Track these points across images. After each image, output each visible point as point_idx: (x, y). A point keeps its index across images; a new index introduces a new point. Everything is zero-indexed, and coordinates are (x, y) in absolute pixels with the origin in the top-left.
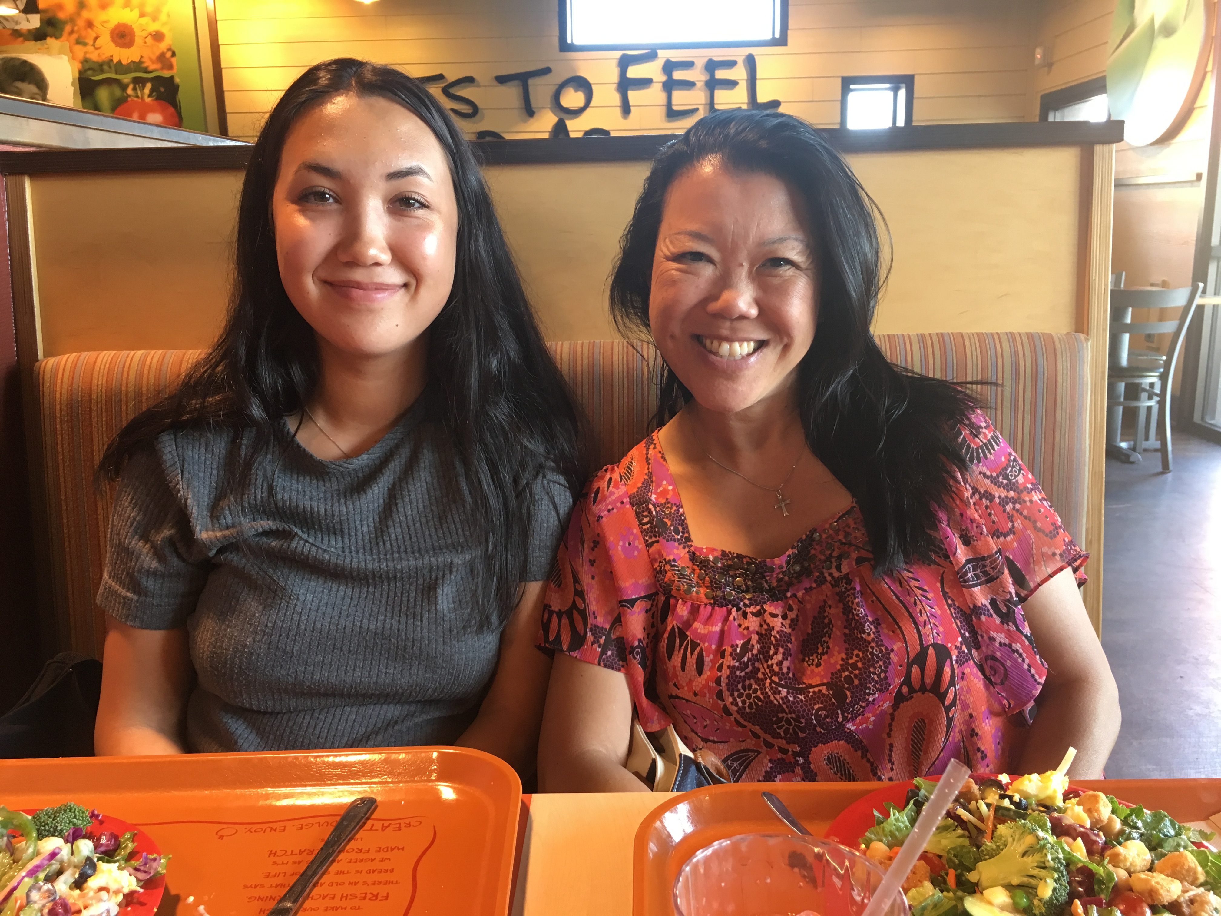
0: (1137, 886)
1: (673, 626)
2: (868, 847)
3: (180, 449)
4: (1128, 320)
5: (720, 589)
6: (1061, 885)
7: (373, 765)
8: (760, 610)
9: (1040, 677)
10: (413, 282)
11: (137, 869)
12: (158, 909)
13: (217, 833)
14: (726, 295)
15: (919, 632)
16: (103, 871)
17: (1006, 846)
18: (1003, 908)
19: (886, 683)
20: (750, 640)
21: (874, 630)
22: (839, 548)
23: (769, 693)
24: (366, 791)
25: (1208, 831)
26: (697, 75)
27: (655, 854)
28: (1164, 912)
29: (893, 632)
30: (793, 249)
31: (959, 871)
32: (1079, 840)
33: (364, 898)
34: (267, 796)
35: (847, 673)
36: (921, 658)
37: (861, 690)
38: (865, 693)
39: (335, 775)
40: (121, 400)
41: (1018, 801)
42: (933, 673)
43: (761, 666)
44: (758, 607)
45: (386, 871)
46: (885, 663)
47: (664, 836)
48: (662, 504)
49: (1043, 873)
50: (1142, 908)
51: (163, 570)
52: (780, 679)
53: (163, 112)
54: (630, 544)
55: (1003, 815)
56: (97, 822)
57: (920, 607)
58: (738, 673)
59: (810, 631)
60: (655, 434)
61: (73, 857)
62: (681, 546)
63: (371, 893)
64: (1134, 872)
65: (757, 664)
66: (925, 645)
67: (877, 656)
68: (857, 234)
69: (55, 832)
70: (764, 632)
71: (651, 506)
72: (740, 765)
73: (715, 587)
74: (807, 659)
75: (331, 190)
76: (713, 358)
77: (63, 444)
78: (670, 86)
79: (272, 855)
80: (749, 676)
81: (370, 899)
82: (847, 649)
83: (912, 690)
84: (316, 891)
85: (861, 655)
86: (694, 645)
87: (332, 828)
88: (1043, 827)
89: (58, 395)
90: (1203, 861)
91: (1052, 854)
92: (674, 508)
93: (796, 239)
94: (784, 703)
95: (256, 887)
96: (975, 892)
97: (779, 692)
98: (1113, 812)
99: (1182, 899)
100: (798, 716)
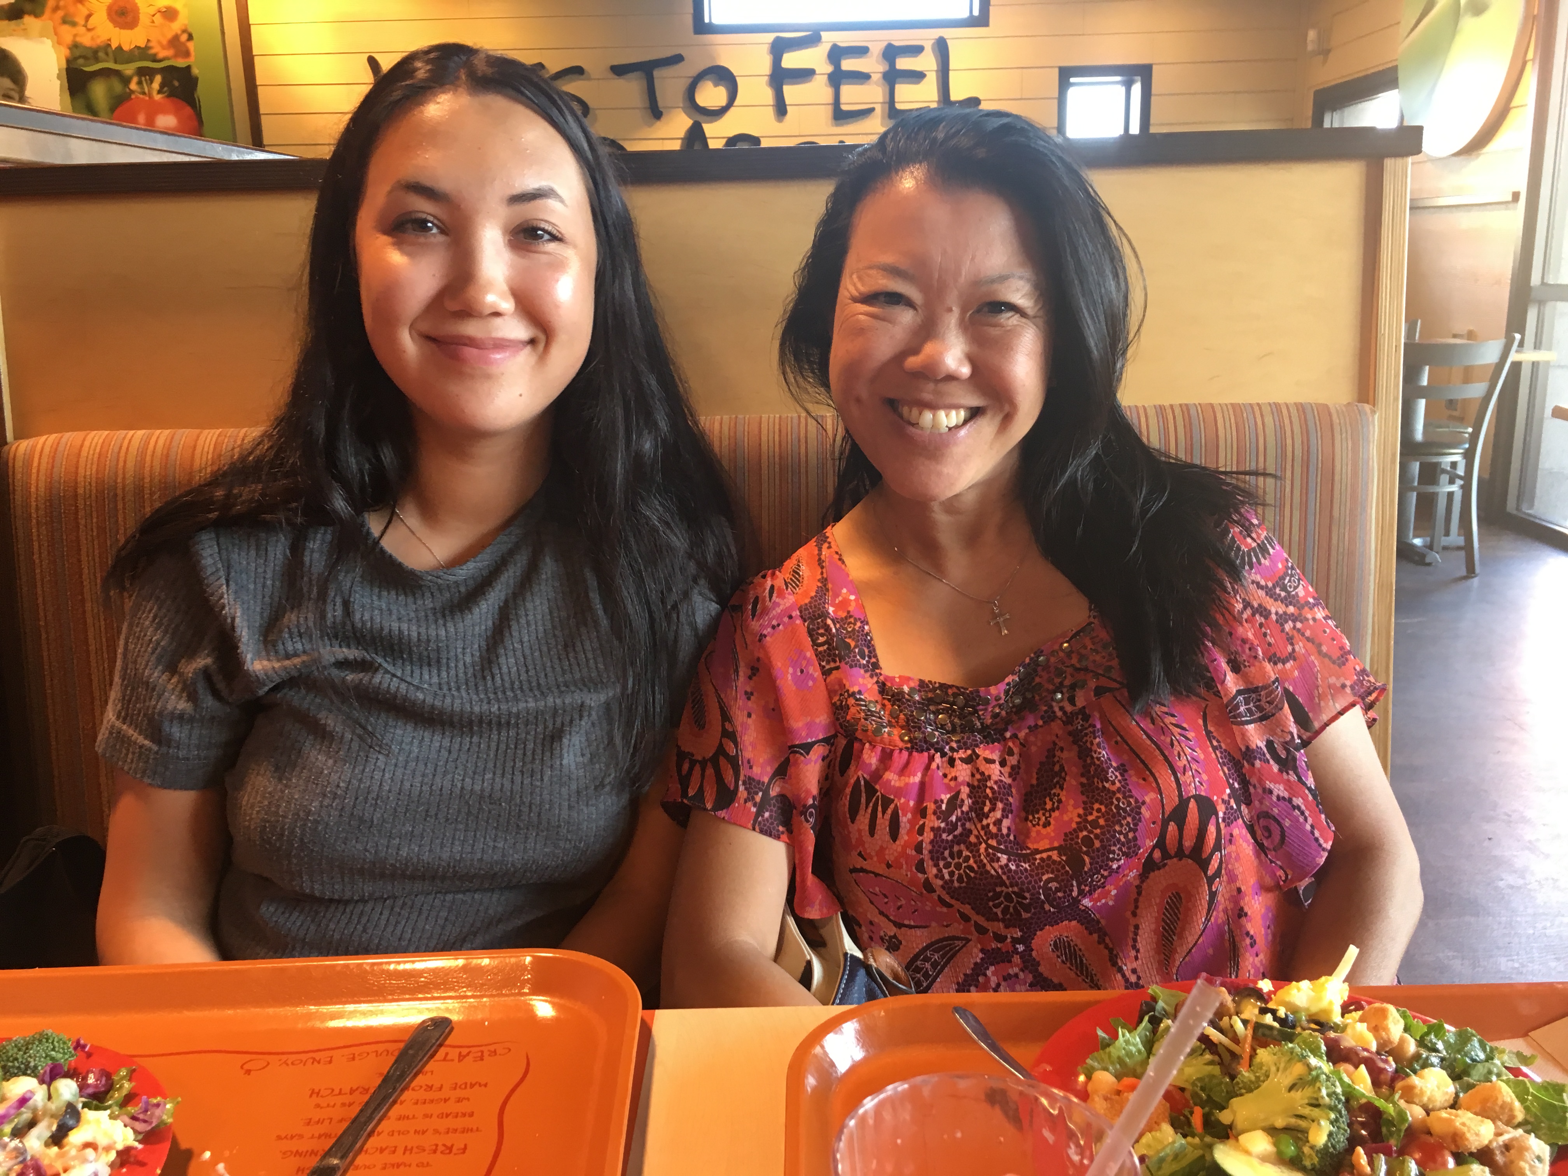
0: (1437, 1128)
1: (858, 778)
2: (1089, 1078)
3: (224, 553)
4: (1425, 382)
5: (920, 728)
6: (1338, 1128)
7: (447, 974)
8: (971, 756)
9: (1326, 841)
10: (542, 337)
11: (134, 1118)
12: (162, 1171)
13: (242, 1067)
14: (929, 348)
15: (1177, 780)
16: (88, 1122)
17: (1268, 1076)
18: (1264, 1159)
19: (1135, 846)
20: (958, 793)
21: (1119, 778)
22: (1072, 676)
23: (985, 861)
24: (439, 1009)
25: (1527, 1052)
26: (873, 65)
27: (815, 1089)
28: (1472, 1163)
29: (1144, 779)
30: (1018, 290)
31: (1207, 1109)
32: (1362, 1067)
33: (435, 1152)
34: (310, 1016)
35: (1085, 833)
36: (1179, 814)
37: (1103, 855)
38: (1108, 859)
39: (398, 988)
40: (116, 495)
41: (1283, 1016)
42: (1195, 833)
43: (973, 827)
44: (969, 752)
45: (464, 1115)
46: (1134, 819)
47: (826, 1065)
48: (842, 619)
49: (1316, 1112)
50: (1443, 1157)
51: (192, 713)
52: (999, 843)
53: (176, 113)
54: (802, 671)
55: (1264, 1035)
56: (84, 1055)
57: (1179, 748)
58: (944, 836)
59: (1034, 782)
60: (828, 531)
61: (49, 1103)
62: (868, 674)
63: (444, 1145)
64: (1433, 1110)
65: (968, 825)
66: (1185, 797)
67: (1124, 810)
68: (1101, 273)
69: (26, 1069)
70: (976, 783)
71: (829, 622)
72: (943, 957)
73: (913, 727)
74: (1031, 817)
75: (435, 217)
76: (912, 430)
77: (40, 553)
78: (837, 79)
79: (314, 1096)
80: (958, 840)
81: (442, 1152)
82: (1084, 803)
83: (1166, 855)
84: (372, 1142)
85: (1103, 808)
86: (886, 802)
87: (392, 1059)
88: (1315, 1052)
89: (33, 489)
90: (1521, 1094)
91: (1327, 1088)
92: (859, 624)
93: (1021, 278)
94: (1004, 873)
95: (292, 1137)
96: (1228, 1137)
97: (998, 859)
98: (1407, 1029)
99: (1495, 1144)
100: (1022, 890)
